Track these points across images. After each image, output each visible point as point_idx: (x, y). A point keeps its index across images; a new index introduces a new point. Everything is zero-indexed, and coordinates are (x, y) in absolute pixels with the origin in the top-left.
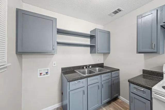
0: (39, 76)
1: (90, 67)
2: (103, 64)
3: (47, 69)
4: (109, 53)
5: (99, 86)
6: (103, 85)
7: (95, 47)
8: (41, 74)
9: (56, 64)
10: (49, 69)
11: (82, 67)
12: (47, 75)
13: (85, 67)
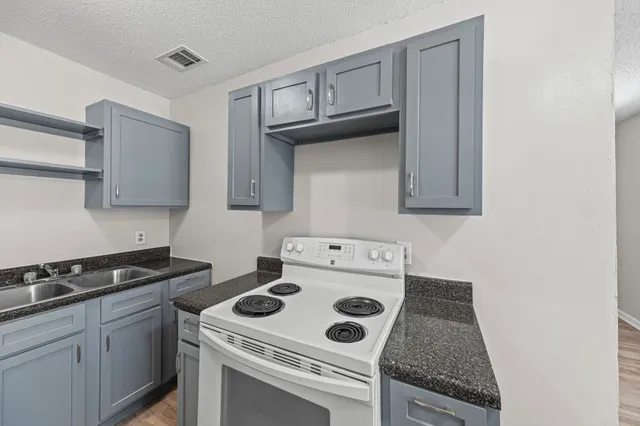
1: (77, 269)
2: (167, 249)
4: (186, 207)
5: (79, 349)
6: (108, 338)
7: (101, 180)
11: (13, 277)
13: (31, 276)
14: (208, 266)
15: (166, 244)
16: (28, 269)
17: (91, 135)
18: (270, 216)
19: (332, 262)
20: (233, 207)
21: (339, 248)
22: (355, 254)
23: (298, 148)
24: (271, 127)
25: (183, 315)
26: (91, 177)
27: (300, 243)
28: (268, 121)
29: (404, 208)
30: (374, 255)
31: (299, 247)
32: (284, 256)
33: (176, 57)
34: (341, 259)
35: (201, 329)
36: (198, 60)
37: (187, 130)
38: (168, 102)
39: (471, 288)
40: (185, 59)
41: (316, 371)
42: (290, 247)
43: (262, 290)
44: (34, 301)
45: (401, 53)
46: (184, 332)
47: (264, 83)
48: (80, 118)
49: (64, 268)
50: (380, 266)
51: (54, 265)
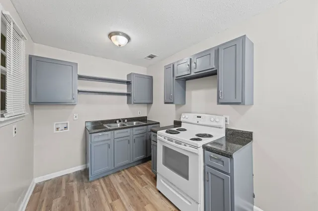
0: (55, 131)
1: (126, 121)
3: (66, 122)
4: (152, 103)
5: (129, 140)
6: (135, 140)
7: (131, 96)
8: (58, 128)
9: (77, 117)
10: (68, 122)
11: (114, 121)
12: (65, 131)
13: (118, 121)
14: (159, 123)
15: (146, 116)
16: (117, 120)
17: (128, 83)
18: (178, 106)
19: (198, 122)
20: (166, 103)
21: (200, 117)
22: (206, 119)
23: (187, 81)
24: (177, 77)
25: (153, 133)
26: (129, 95)
27: (187, 115)
28: (176, 75)
29: (219, 103)
30: (212, 119)
31: (187, 117)
32: (182, 120)
33: (149, 57)
34: (201, 121)
35: (158, 136)
36: (155, 56)
37: (152, 77)
38: (146, 68)
39: (252, 134)
40: (152, 57)
41: (185, 145)
42: (184, 116)
43: (175, 129)
44: (119, 127)
45: (217, 50)
46: (153, 138)
47: (175, 63)
48: (125, 79)
49: (124, 120)
50: (214, 124)
51: (122, 119)
